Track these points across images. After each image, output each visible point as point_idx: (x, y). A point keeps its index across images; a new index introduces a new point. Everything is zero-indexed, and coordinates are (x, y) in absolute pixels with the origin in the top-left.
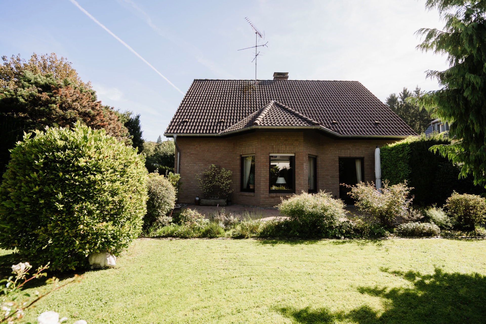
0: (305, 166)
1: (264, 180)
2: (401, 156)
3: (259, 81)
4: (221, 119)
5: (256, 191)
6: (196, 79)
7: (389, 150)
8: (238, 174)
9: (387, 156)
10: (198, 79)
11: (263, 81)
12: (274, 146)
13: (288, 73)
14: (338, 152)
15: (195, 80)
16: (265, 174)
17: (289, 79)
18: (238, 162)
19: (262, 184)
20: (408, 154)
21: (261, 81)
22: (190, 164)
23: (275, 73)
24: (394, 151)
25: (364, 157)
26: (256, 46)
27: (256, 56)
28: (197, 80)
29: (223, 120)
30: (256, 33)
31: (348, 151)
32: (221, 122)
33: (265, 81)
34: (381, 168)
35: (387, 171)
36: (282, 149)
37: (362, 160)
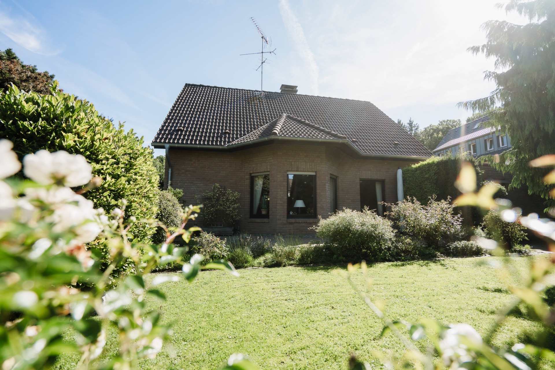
0: (327, 187)
1: (280, 202)
2: (427, 176)
3: (265, 92)
4: (225, 130)
5: (270, 217)
6: (188, 83)
7: (413, 171)
8: (248, 196)
9: (410, 177)
10: (191, 83)
11: (270, 92)
12: (293, 163)
13: (297, 87)
14: (359, 173)
15: (186, 85)
16: (282, 195)
17: (298, 93)
18: (248, 182)
19: (278, 207)
20: (435, 174)
21: (267, 92)
22: (185, 184)
23: (283, 85)
24: (418, 172)
25: (384, 180)
26: (262, 52)
27: (262, 63)
28: (189, 85)
29: (227, 131)
30: (262, 38)
31: (369, 172)
32: (226, 133)
33: (272, 93)
34: (404, 191)
35: (411, 193)
36: (302, 166)
37: (382, 182)
